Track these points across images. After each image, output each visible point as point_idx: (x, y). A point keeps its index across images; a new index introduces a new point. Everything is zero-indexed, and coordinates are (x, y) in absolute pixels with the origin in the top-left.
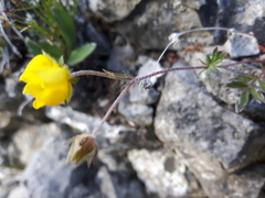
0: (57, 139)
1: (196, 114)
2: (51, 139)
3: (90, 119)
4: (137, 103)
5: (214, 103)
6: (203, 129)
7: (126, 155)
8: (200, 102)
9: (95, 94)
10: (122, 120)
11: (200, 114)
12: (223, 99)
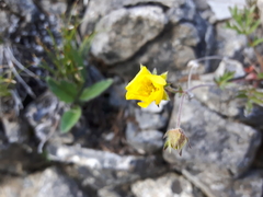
0: (55, 184)
1: (204, 130)
2: (49, 185)
3: (99, 153)
4: (147, 129)
5: (218, 118)
6: (211, 142)
7: (130, 189)
8: (207, 119)
9: (100, 129)
10: (131, 150)
11: (208, 129)
12: (224, 113)
